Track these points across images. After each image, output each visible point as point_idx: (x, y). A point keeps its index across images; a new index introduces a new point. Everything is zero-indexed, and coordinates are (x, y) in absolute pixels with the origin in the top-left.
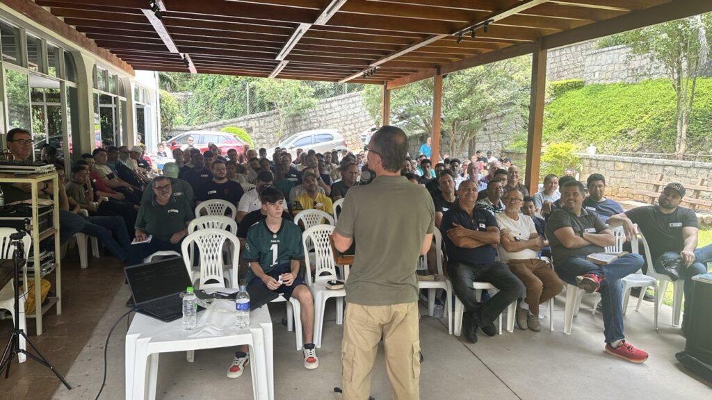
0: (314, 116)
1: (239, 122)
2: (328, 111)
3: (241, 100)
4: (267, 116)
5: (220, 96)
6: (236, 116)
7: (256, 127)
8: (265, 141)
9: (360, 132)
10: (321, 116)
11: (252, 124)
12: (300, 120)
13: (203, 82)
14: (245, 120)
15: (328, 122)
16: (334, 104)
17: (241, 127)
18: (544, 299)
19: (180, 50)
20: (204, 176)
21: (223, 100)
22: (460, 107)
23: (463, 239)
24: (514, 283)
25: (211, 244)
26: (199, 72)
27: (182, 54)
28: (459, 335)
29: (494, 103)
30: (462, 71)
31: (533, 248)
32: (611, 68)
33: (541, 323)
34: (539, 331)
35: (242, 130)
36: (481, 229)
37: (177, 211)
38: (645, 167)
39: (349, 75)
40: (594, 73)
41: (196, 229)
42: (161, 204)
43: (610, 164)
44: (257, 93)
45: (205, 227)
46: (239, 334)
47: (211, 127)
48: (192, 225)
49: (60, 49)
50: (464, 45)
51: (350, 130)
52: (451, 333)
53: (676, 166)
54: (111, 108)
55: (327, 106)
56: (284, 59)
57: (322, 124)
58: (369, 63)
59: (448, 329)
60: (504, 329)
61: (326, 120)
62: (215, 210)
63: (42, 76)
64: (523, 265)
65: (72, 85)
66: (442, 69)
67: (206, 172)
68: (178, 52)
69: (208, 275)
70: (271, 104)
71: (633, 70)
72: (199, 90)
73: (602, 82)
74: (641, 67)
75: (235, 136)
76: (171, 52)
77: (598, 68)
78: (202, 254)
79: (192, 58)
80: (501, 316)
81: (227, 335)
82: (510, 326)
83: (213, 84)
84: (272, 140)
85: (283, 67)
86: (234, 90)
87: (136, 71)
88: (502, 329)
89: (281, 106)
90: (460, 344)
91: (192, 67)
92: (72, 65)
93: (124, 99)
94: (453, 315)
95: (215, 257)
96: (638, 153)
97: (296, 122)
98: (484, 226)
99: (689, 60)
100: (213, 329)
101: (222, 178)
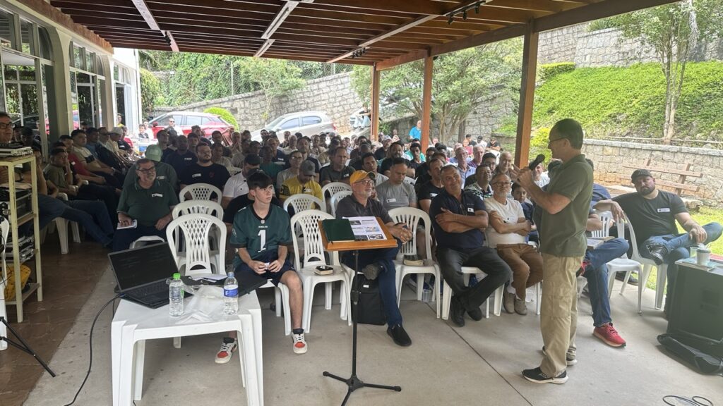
0: (301, 98)
1: (223, 102)
2: (316, 92)
3: (225, 80)
4: (252, 97)
5: (203, 75)
6: (220, 96)
7: (241, 108)
8: (250, 122)
9: (349, 114)
10: (308, 97)
11: (237, 104)
12: (286, 102)
13: (186, 61)
14: (229, 100)
15: (317, 104)
16: (322, 85)
17: (226, 108)
18: (530, 283)
19: (162, 27)
20: (188, 159)
21: (206, 79)
22: (451, 89)
23: (451, 225)
24: (502, 269)
25: (196, 230)
26: (181, 50)
27: (163, 32)
28: (447, 319)
29: (484, 86)
30: (453, 53)
31: (520, 232)
32: (602, 51)
33: (527, 307)
34: (525, 315)
35: (227, 111)
36: (470, 214)
37: (161, 196)
38: (633, 152)
39: (338, 56)
40: (586, 56)
41: (180, 214)
42: (145, 187)
43: (599, 149)
44: (242, 72)
45: (190, 212)
46: (228, 320)
47: (194, 108)
48: (176, 210)
49: (34, 25)
50: (455, 25)
51: (338, 112)
52: (438, 317)
53: (663, 151)
54: (89, 87)
55: (315, 87)
56: (270, 38)
57: (310, 106)
58: (358, 43)
59: (436, 313)
60: (491, 312)
61: (313, 102)
62: (201, 195)
63: (16, 53)
64: (511, 249)
65: (48, 63)
66: (432, 51)
67: (189, 154)
68: (159, 29)
69: (194, 261)
70: (256, 84)
71: (623, 53)
72: (180, 69)
73: (592, 66)
74: (632, 51)
75: (219, 117)
76: (152, 29)
77: (590, 51)
78: (188, 240)
79: (174, 36)
80: (488, 300)
81: (216, 321)
82: (497, 310)
83: (196, 62)
84: (258, 122)
85: (269, 46)
86: (217, 69)
87: (116, 49)
88: (490, 312)
89: (267, 87)
90: (447, 328)
91: (174, 45)
92: (47, 42)
93: (103, 78)
94: (442, 299)
95: (201, 242)
96: (626, 137)
97: (283, 103)
98: (472, 210)
99: (679, 44)
100: (200, 315)
101: (207, 161)
